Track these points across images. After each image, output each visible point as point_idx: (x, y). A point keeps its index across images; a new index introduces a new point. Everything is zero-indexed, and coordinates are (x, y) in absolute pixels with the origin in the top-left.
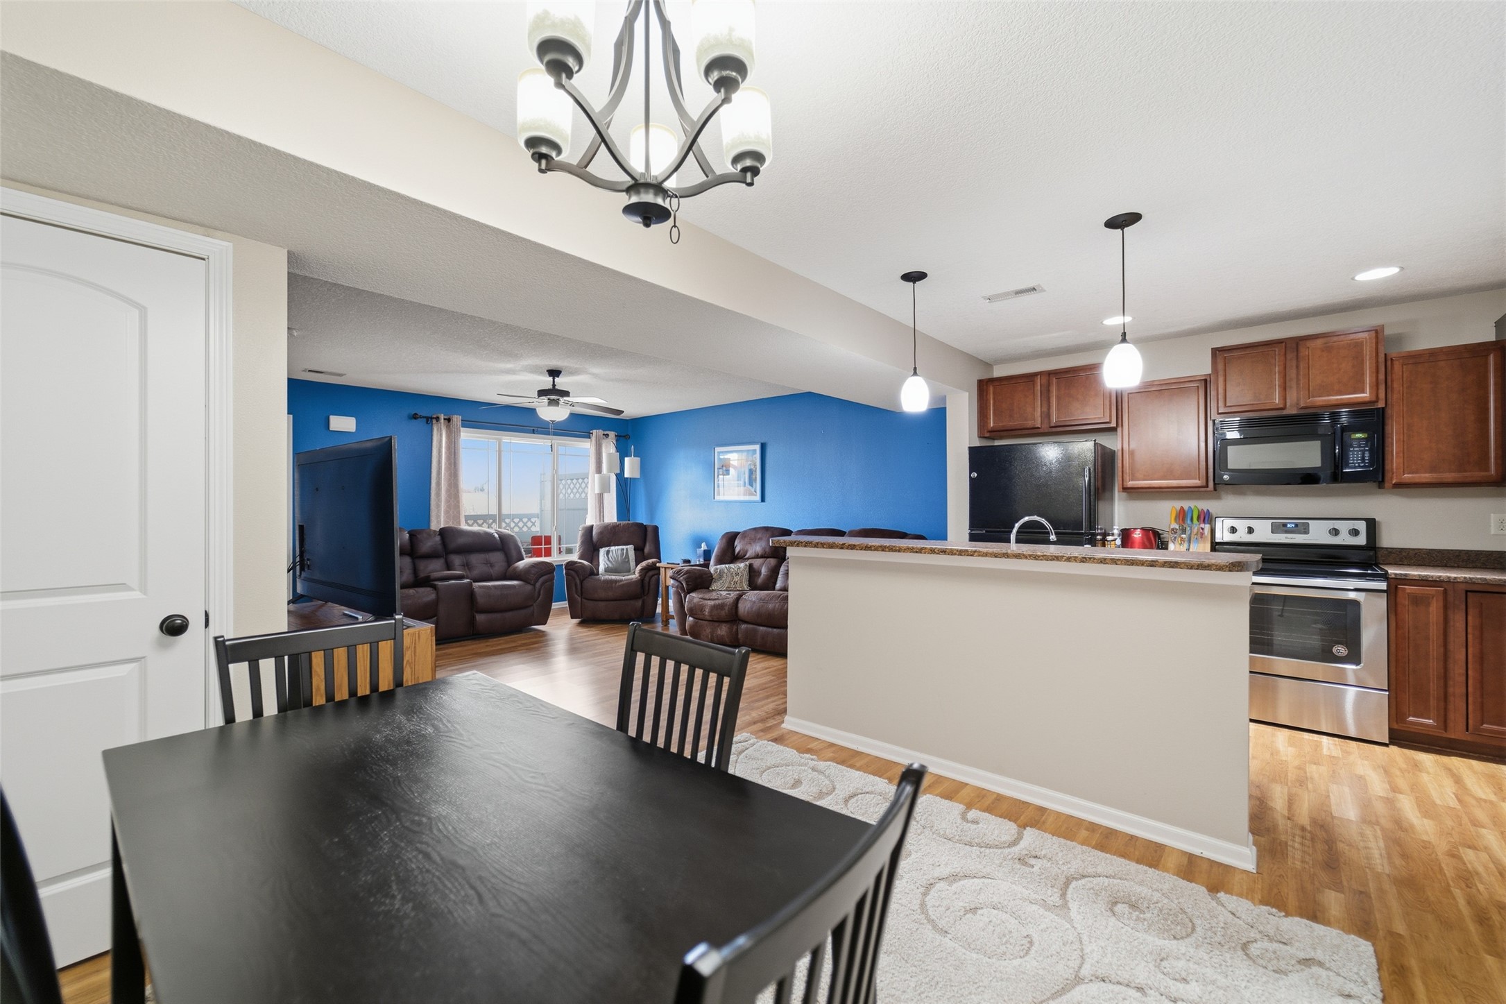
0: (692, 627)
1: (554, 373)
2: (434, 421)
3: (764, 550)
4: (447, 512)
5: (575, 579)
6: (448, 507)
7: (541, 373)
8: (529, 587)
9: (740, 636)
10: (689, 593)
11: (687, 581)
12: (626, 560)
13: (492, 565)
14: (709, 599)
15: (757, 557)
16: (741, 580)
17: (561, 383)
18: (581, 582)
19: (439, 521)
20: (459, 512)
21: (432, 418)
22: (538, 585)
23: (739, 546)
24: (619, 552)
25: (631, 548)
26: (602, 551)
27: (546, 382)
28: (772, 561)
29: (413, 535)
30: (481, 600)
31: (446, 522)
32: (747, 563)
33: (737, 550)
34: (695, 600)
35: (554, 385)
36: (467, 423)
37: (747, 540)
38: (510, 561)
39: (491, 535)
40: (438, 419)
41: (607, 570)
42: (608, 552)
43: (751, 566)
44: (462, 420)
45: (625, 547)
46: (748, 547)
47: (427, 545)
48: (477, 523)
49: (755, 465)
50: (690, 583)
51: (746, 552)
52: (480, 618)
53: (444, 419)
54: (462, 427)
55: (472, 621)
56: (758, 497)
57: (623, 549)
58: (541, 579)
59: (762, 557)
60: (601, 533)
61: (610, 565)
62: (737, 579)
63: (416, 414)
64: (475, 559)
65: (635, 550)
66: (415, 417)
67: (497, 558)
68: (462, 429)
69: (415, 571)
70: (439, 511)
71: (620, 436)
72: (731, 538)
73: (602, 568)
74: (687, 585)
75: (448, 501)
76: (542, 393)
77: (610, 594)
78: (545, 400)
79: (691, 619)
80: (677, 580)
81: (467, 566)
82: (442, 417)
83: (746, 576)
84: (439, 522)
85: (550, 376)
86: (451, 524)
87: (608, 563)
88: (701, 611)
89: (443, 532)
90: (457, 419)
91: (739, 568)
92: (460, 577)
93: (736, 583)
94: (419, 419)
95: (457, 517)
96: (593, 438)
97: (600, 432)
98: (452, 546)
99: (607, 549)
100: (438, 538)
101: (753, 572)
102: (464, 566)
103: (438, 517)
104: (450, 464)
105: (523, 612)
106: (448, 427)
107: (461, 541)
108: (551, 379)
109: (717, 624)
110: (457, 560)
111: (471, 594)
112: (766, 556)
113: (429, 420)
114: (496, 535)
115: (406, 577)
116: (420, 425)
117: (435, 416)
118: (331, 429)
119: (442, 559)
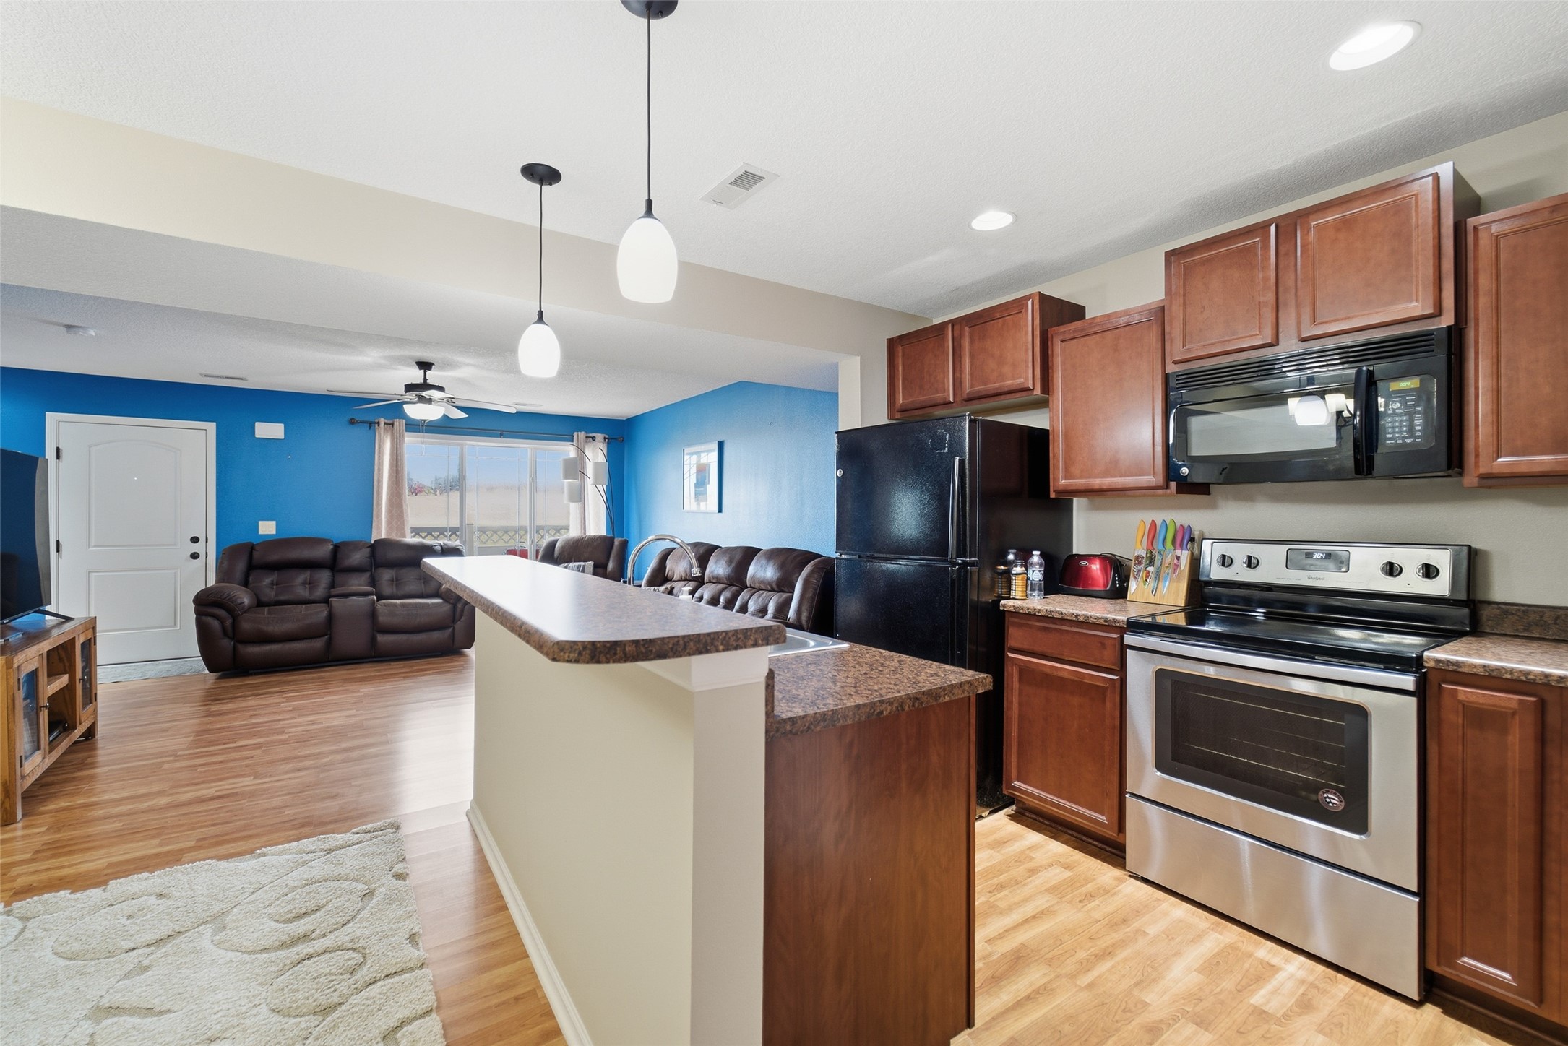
1: (425, 365)
2: (375, 426)
3: (689, 570)
4: (389, 525)
6: (391, 518)
7: (409, 365)
15: (681, 579)
17: (433, 376)
19: (381, 531)
20: (403, 523)
21: (374, 423)
22: (460, 604)
23: (669, 564)
24: (576, 568)
27: (416, 376)
28: (692, 586)
29: (335, 546)
30: (383, 619)
31: (388, 532)
32: (669, 586)
33: (666, 569)
35: (425, 379)
37: (676, 557)
39: (429, 549)
40: (378, 423)
47: (358, 558)
48: (433, 536)
49: (714, 466)
52: (382, 639)
54: (406, 431)
55: (373, 639)
57: (581, 566)
60: (563, 548)
63: (353, 418)
65: (594, 565)
66: (352, 422)
68: (407, 435)
70: (381, 525)
71: (612, 439)
75: (390, 511)
76: (410, 388)
78: (412, 396)
81: (396, 581)
82: (382, 421)
84: (378, 533)
85: (420, 369)
86: (391, 535)
89: (377, 544)
90: (400, 426)
92: (366, 594)
94: (359, 424)
95: (401, 529)
96: (575, 440)
97: (583, 435)
98: (382, 558)
100: (368, 551)
102: (392, 581)
103: (379, 528)
104: (394, 472)
105: (437, 634)
106: (391, 431)
107: (393, 554)
108: (422, 371)
110: (384, 574)
111: (372, 613)
113: (371, 424)
114: (438, 549)
115: (320, 592)
116: (360, 431)
117: (377, 421)
118: (256, 436)
119: (368, 574)
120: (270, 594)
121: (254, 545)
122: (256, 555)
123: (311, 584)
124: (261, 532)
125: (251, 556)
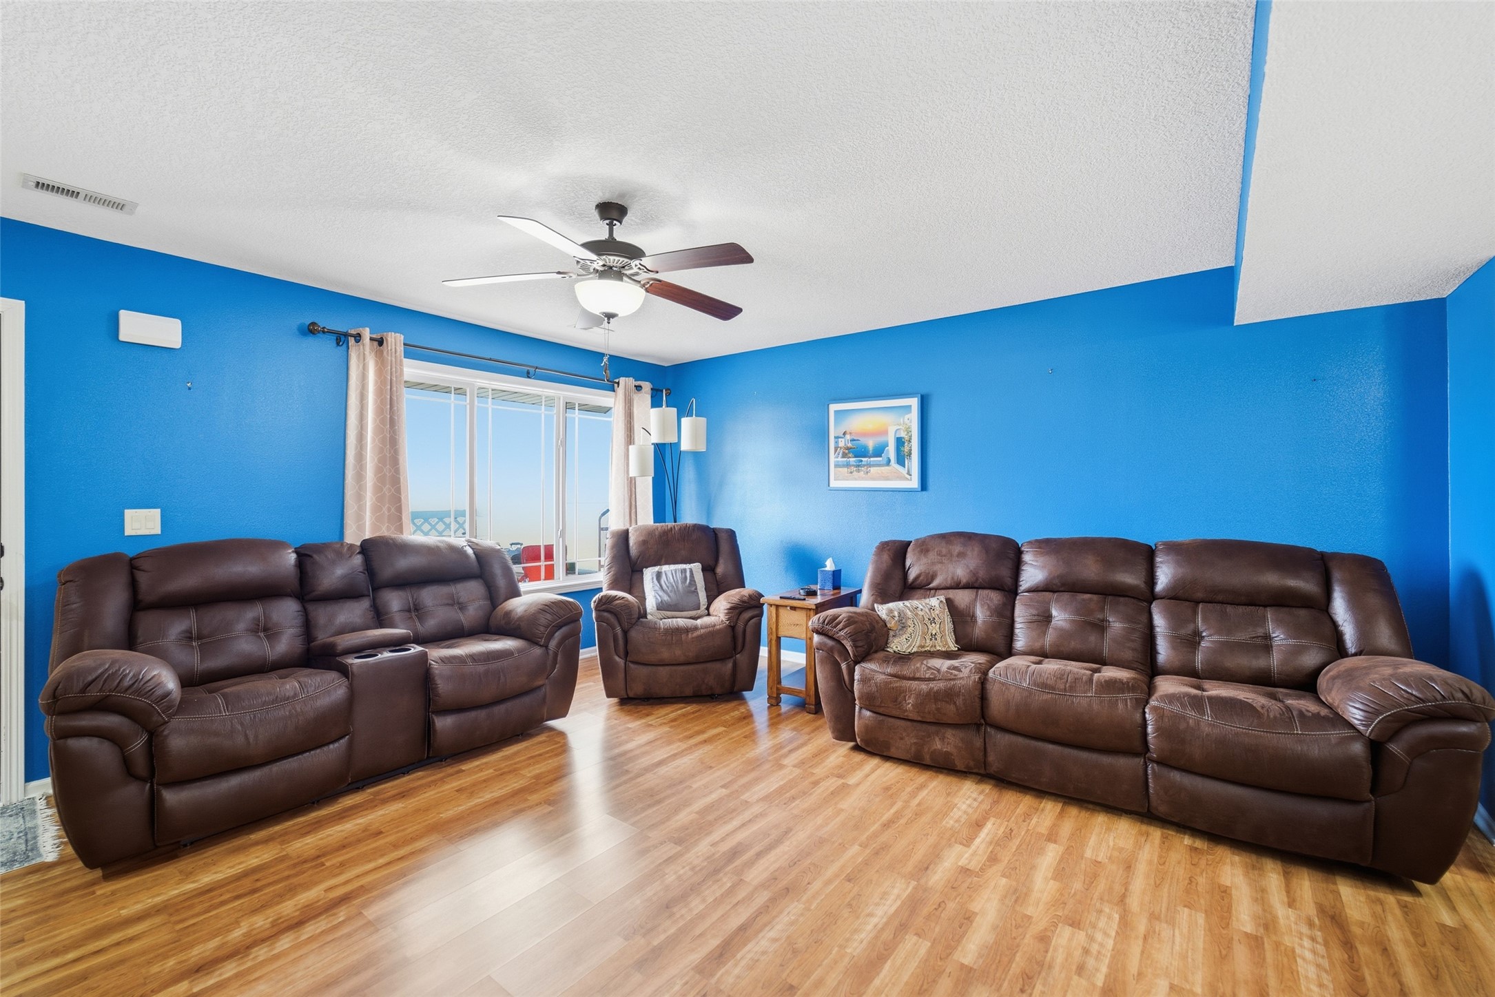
0: (867, 729)
1: (612, 210)
2: (352, 341)
3: (974, 574)
4: (376, 509)
5: (613, 628)
6: (380, 499)
8: (538, 651)
9: (991, 758)
10: (856, 663)
11: (854, 637)
12: (692, 590)
13: (462, 607)
14: (914, 679)
15: (957, 586)
16: (942, 632)
18: (625, 633)
19: (360, 526)
20: (400, 510)
21: (346, 335)
22: (553, 644)
23: (915, 567)
24: (679, 575)
25: (696, 567)
26: (649, 574)
28: (995, 597)
29: (304, 555)
30: (443, 687)
31: (375, 527)
32: (942, 598)
33: (912, 574)
34: (880, 678)
35: (612, 236)
36: (412, 351)
37: (932, 556)
38: (494, 598)
39: (459, 551)
40: (358, 337)
41: (661, 607)
42: (659, 575)
43: (950, 603)
44: (404, 344)
45: (687, 566)
46: (937, 567)
47: (335, 574)
49: (908, 431)
50: (860, 644)
51: (933, 577)
52: (443, 723)
53: (371, 339)
54: (404, 357)
55: (428, 729)
56: (914, 483)
57: (685, 570)
58: (557, 634)
59: (966, 587)
60: (640, 543)
61: (666, 598)
62: (934, 629)
63: (313, 324)
64: (429, 596)
65: (703, 570)
66: (312, 330)
67: (471, 591)
68: (406, 361)
69: (308, 628)
70: (361, 508)
71: (661, 389)
72: (897, 552)
73: (651, 604)
74: (855, 646)
75: (378, 489)
77: (678, 653)
79: (867, 713)
80: (831, 638)
81: (415, 611)
82: (367, 334)
83: (948, 626)
84: (361, 528)
85: (604, 214)
86: (385, 531)
87: (661, 593)
88: (896, 701)
89: (367, 548)
90: (395, 340)
91: (932, 609)
92: (397, 644)
93: (933, 636)
94: (321, 335)
95: (397, 520)
96: (620, 391)
98: (386, 573)
99: (657, 569)
100: (358, 560)
101: (960, 618)
102: (409, 611)
103: (360, 518)
104: (382, 421)
105: (526, 700)
106: (380, 356)
107: (403, 564)
108: (607, 220)
109: (933, 729)
110: (395, 601)
111: (422, 674)
112: (976, 585)
113: (341, 339)
114: (470, 551)
115: (286, 643)
116: (323, 347)
117: (353, 332)
118: (122, 337)
119: (365, 604)
120: (195, 661)
121: (132, 559)
122: (143, 579)
123: (266, 630)
124: (128, 531)
125: (133, 585)
